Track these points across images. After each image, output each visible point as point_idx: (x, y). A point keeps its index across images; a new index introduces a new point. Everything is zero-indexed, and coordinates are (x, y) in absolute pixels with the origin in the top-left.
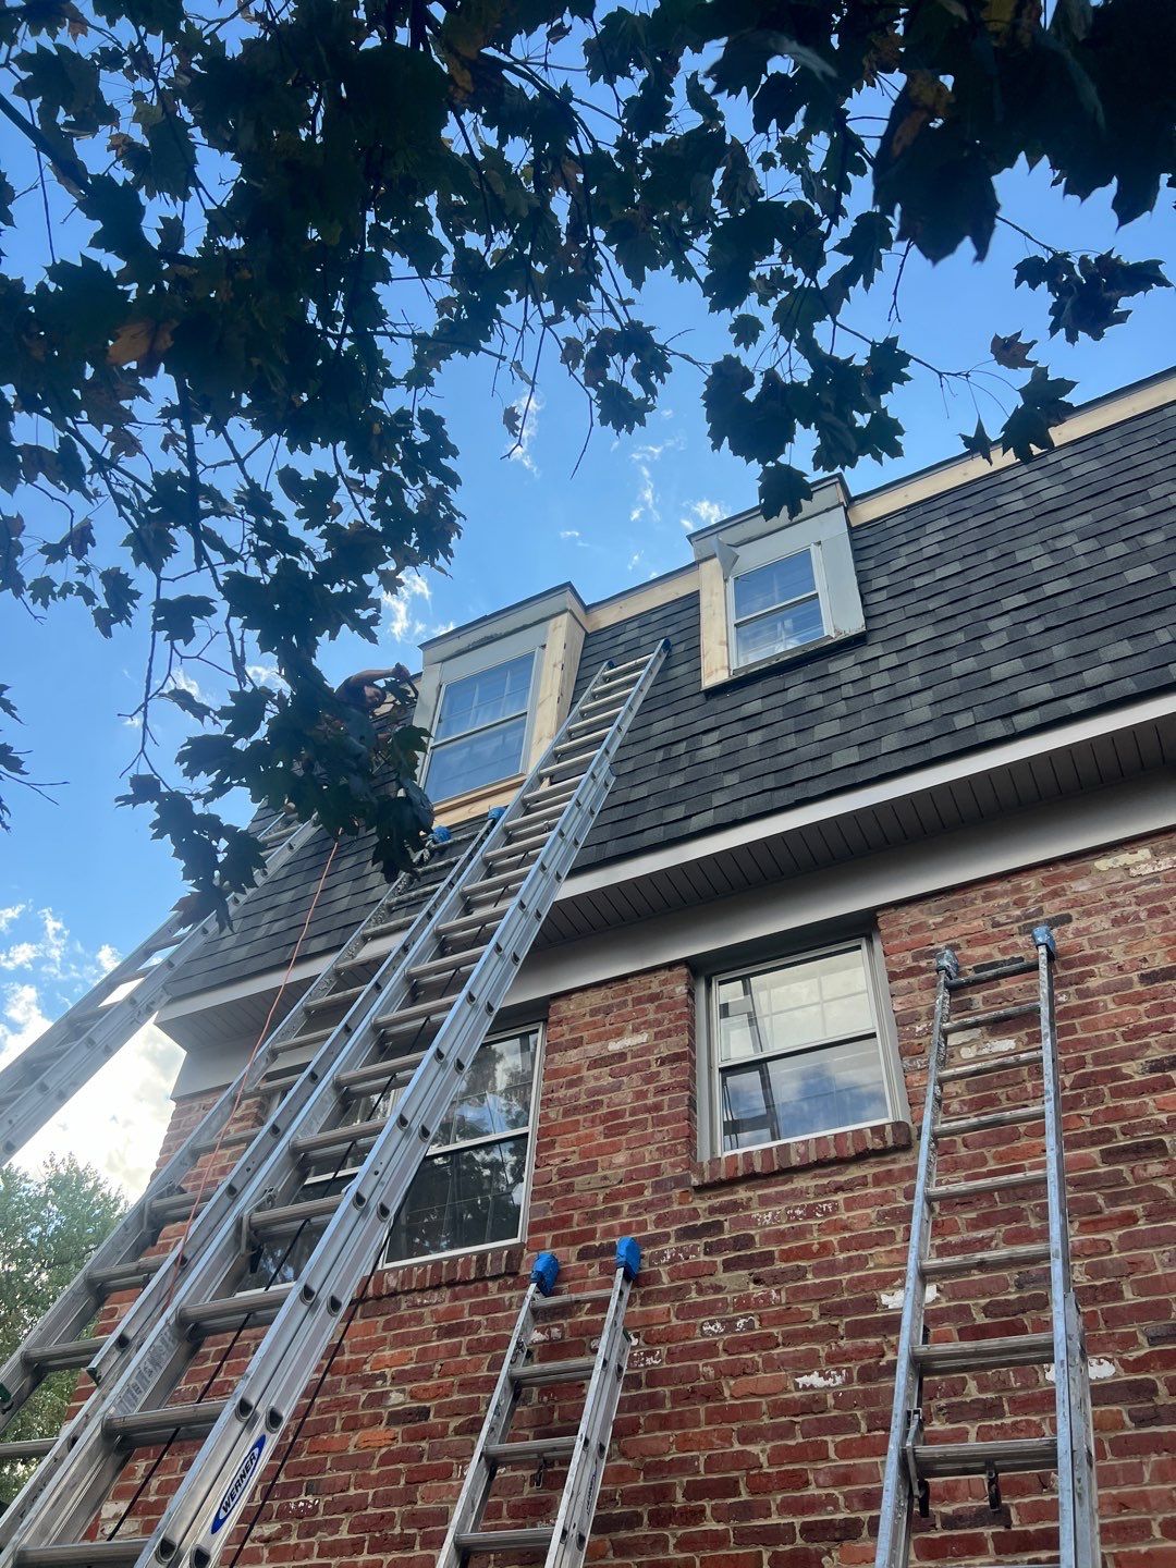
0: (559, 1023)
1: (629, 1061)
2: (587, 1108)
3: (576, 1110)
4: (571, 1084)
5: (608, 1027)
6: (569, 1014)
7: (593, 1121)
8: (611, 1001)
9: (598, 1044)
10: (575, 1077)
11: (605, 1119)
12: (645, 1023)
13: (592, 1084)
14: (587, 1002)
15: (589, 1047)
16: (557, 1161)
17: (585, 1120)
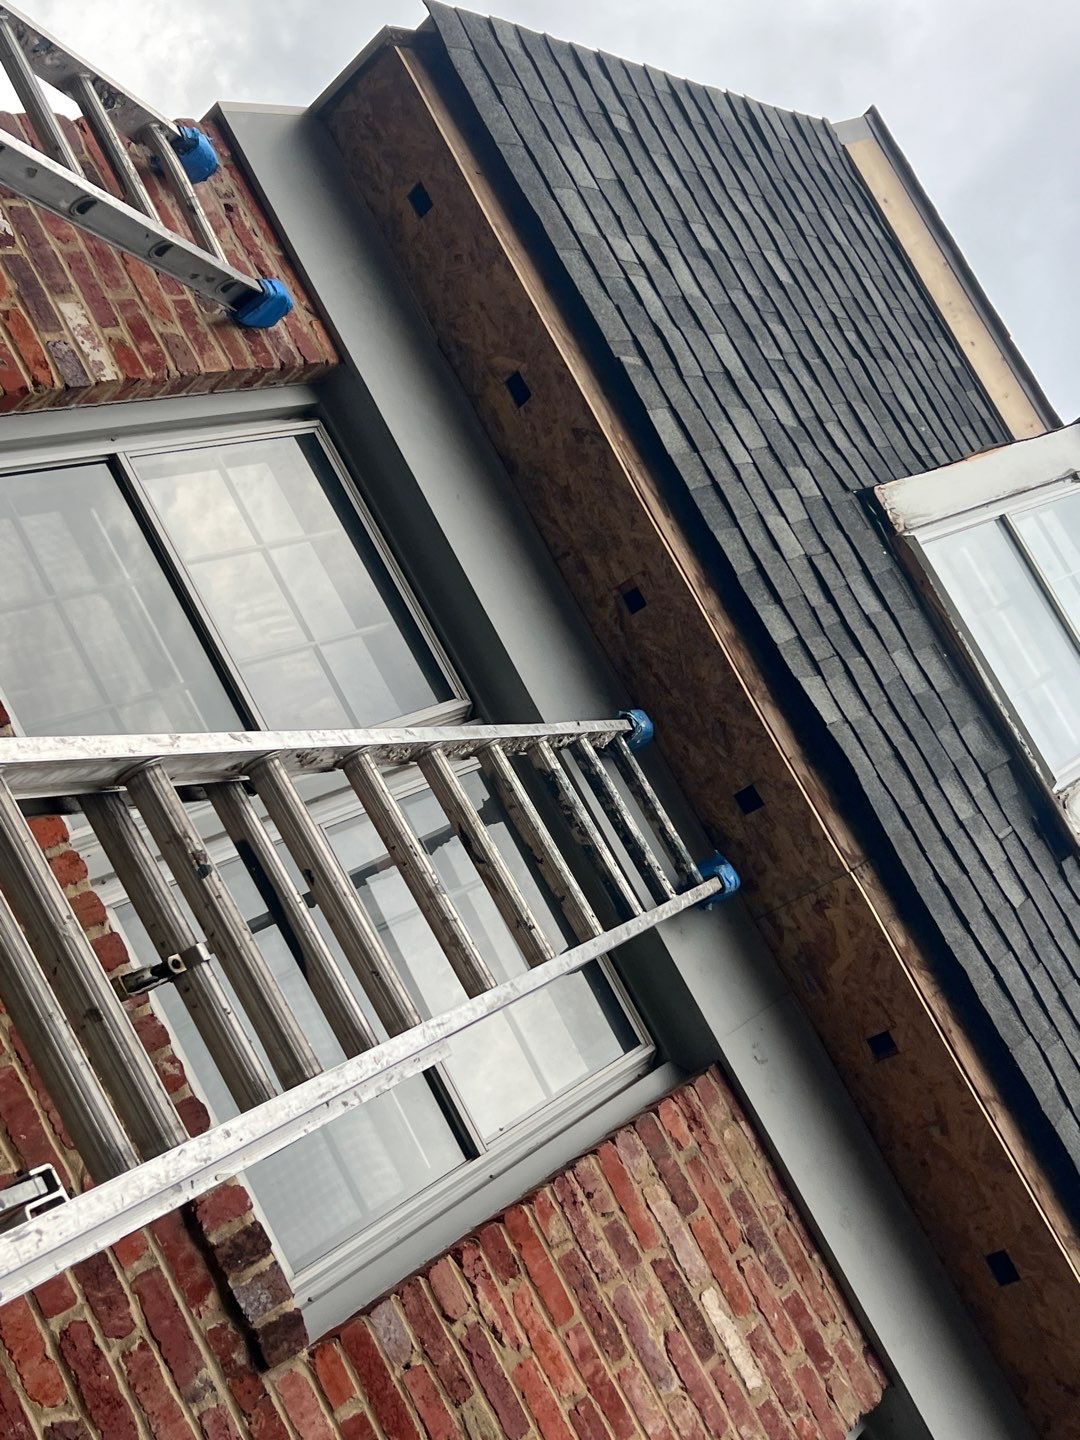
0: (694, 1121)
1: (704, 1370)
2: (596, 1317)
3: (584, 1287)
4: (616, 1235)
5: (732, 1264)
6: (715, 1138)
7: (585, 1354)
8: (770, 1235)
9: (701, 1262)
10: (632, 1239)
11: (597, 1385)
12: (774, 1358)
13: (637, 1297)
14: (747, 1169)
15: (688, 1236)
16: (489, 1310)
17: (578, 1330)
